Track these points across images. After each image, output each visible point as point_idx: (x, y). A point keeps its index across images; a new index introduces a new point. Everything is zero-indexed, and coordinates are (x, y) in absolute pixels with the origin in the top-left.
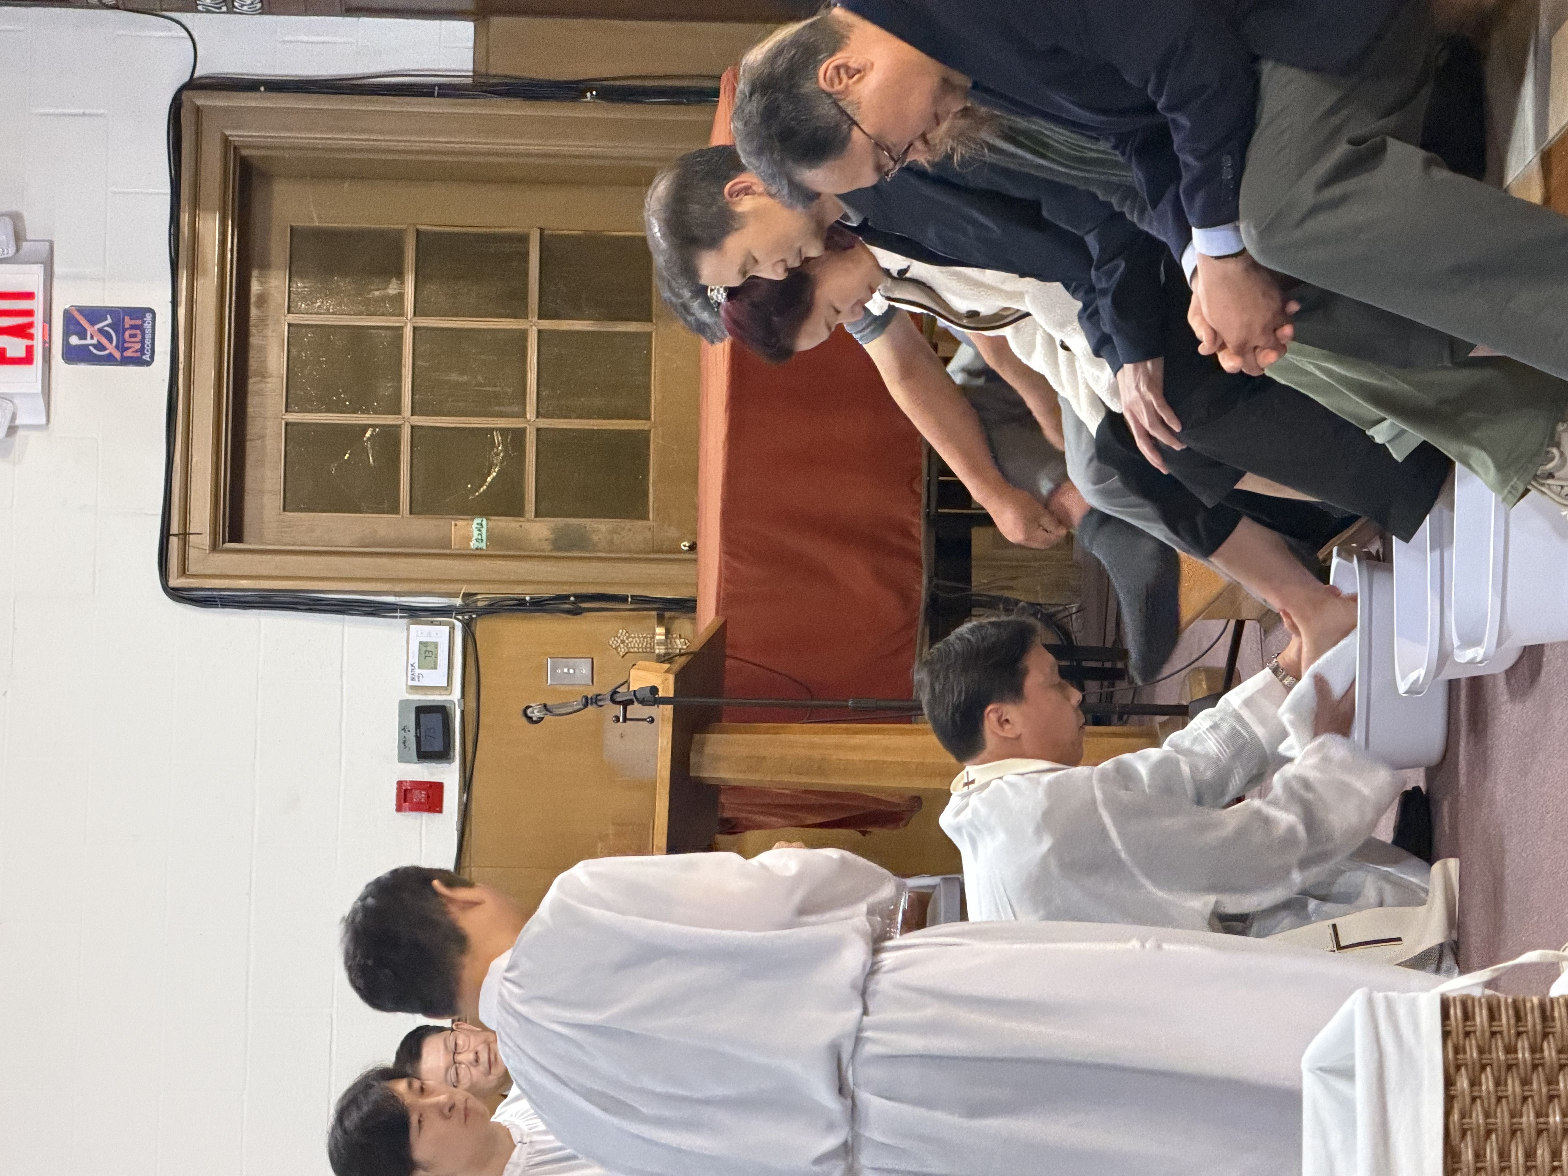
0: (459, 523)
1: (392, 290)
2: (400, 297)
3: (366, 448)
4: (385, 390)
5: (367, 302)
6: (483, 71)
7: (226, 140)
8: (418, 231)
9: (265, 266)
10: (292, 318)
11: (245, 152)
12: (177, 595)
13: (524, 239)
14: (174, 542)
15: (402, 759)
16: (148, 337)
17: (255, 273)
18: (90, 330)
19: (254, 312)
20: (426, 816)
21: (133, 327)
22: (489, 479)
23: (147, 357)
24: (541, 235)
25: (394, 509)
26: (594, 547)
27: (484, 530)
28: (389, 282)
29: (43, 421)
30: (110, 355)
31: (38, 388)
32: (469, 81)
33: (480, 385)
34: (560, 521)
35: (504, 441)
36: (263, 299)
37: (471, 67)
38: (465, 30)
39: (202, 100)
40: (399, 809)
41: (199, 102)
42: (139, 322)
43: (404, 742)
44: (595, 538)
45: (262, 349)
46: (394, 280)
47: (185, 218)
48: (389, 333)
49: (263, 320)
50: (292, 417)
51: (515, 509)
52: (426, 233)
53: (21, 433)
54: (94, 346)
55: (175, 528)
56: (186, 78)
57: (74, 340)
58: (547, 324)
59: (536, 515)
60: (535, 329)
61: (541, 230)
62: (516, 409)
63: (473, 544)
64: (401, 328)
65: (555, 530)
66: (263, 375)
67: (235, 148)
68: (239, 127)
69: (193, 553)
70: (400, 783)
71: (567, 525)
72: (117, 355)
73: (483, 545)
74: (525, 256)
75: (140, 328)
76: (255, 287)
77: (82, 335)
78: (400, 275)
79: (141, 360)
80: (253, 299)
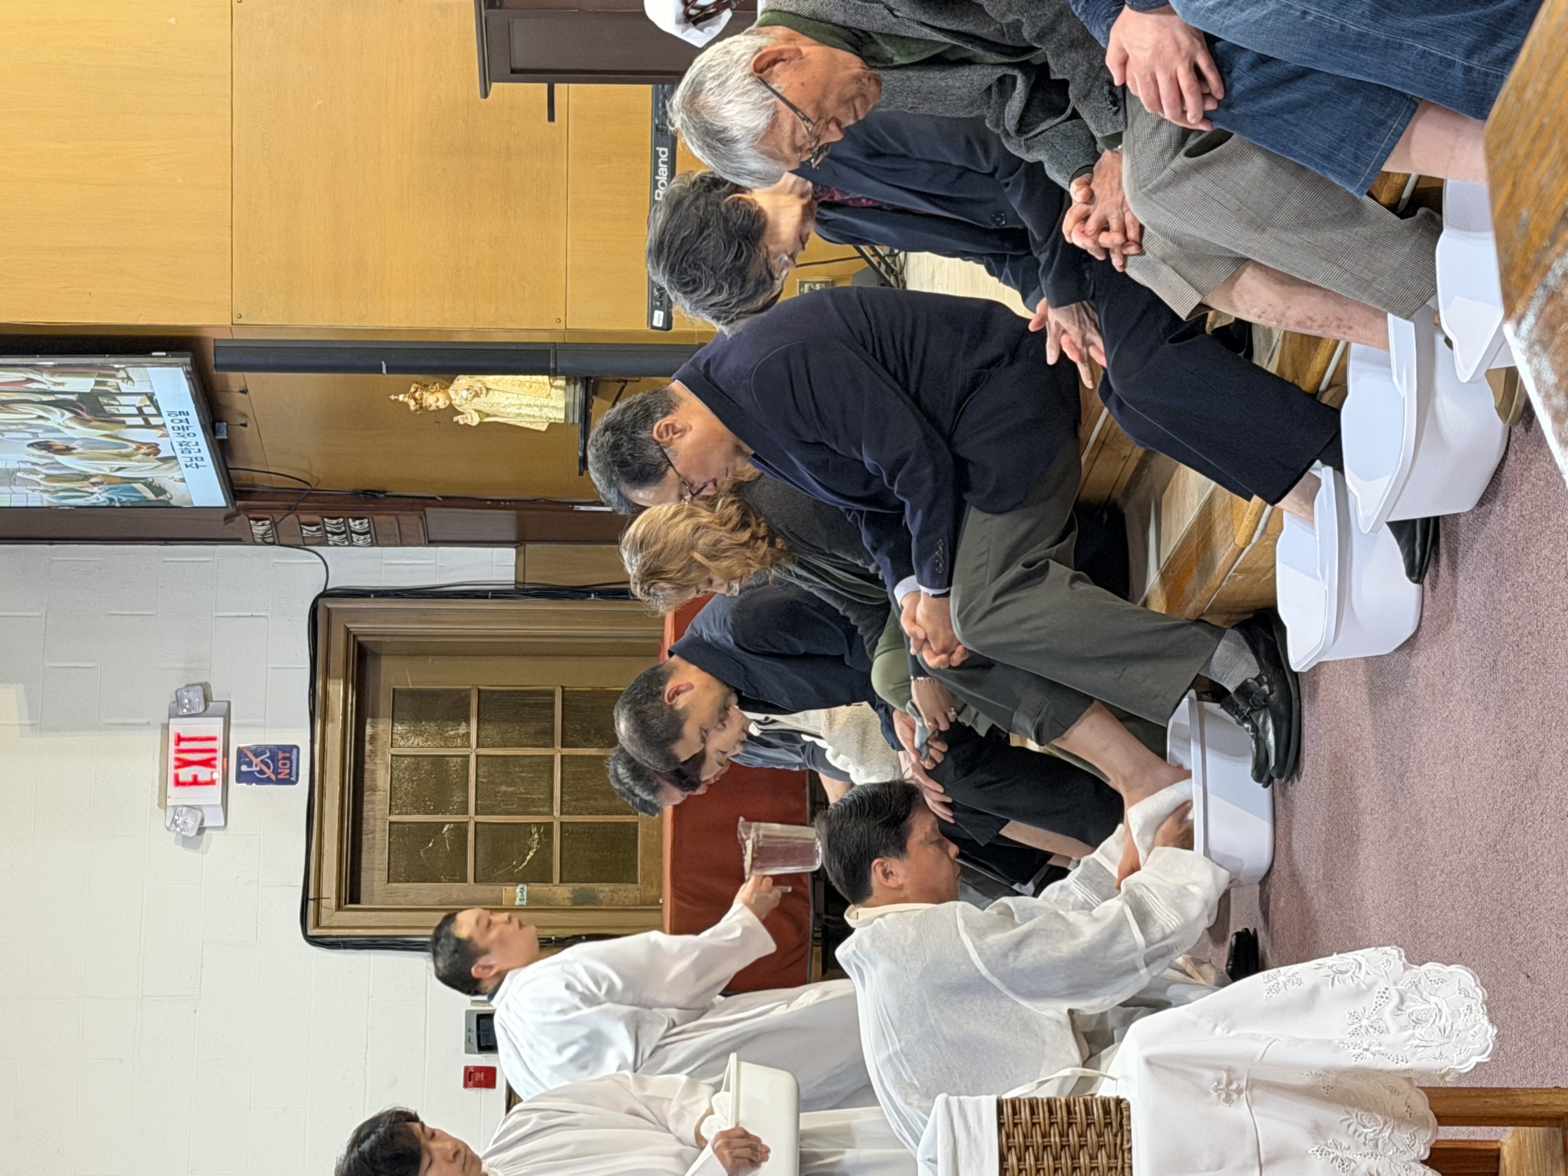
0: (509, 888)
1: (462, 730)
2: (468, 735)
3: (444, 840)
4: (457, 798)
5: (446, 739)
6: (522, 580)
7: (348, 631)
8: (479, 690)
9: (375, 716)
10: (394, 751)
11: (360, 639)
12: (313, 941)
13: (552, 694)
14: (311, 904)
15: (468, 1051)
16: (294, 764)
17: (369, 720)
18: (255, 761)
19: (368, 747)
20: (484, 1091)
21: (284, 758)
22: (528, 858)
23: (293, 779)
24: (563, 692)
25: (464, 879)
26: (601, 903)
27: (525, 893)
28: (460, 725)
29: (223, 824)
30: (269, 777)
31: (219, 801)
32: (513, 587)
33: (521, 793)
34: (577, 886)
35: (538, 831)
36: (373, 738)
37: (513, 578)
38: (510, 553)
39: (332, 604)
40: (466, 1085)
41: (329, 606)
42: (287, 755)
43: (468, 1040)
44: (601, 896)
45: (373, 772)
46: (464, 724)
47: (319, 684)
48: (459, 759)
49: (373, 752)
50: (394, 818)
51: (545, 878)
52: (485, 691)
53: (207, 832)
54: (259, 772)
55: (311, 895)
56: (321, 590)
57: (244, 768)
58: (567, 751)
59: (561, 882)
60: (559, 755)
61: (563, 687)
62: (547, 809)
63: (517, 903)
64: (468, 756)
65: (574, 892)
66: (374, 790)
67: (355, 636)
68: (356, 622)
69: (324, 912)
70: (466, 1068)
71: (583, 889)
72: (273, 777)
73: (524, 903)
74: (552, 705)
75: (290, 759)
76: (369, 730)
77: (250, 764)
78: (467, 721)
79: (290, 780)
80: (367, 738)
